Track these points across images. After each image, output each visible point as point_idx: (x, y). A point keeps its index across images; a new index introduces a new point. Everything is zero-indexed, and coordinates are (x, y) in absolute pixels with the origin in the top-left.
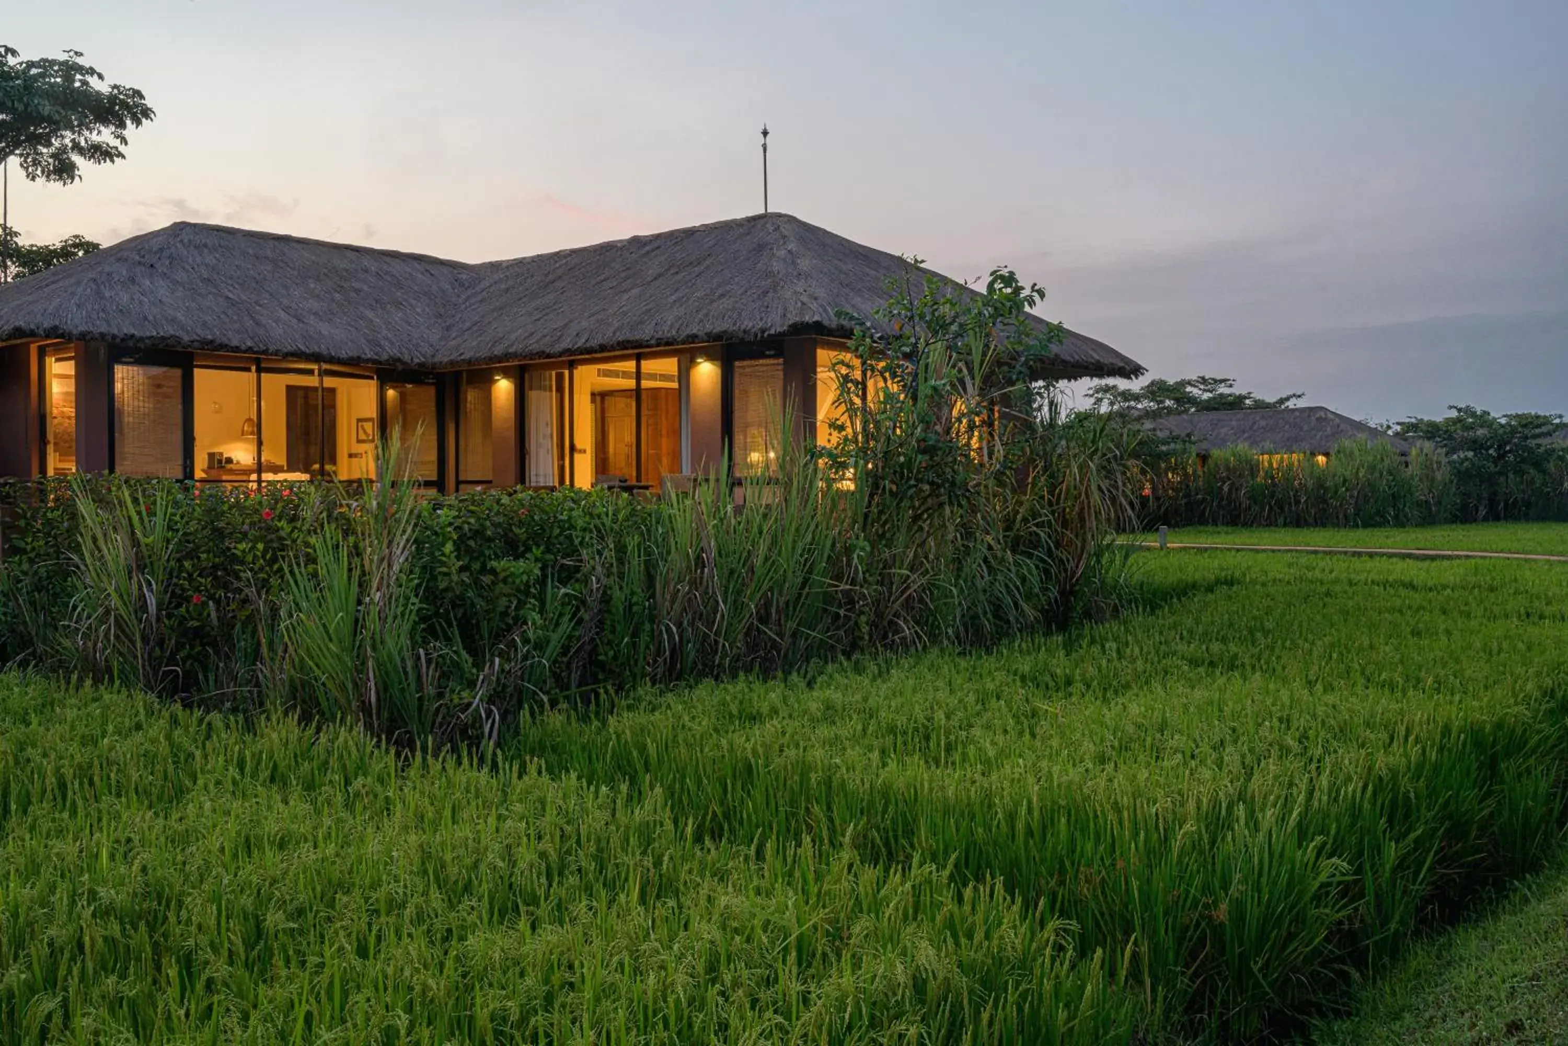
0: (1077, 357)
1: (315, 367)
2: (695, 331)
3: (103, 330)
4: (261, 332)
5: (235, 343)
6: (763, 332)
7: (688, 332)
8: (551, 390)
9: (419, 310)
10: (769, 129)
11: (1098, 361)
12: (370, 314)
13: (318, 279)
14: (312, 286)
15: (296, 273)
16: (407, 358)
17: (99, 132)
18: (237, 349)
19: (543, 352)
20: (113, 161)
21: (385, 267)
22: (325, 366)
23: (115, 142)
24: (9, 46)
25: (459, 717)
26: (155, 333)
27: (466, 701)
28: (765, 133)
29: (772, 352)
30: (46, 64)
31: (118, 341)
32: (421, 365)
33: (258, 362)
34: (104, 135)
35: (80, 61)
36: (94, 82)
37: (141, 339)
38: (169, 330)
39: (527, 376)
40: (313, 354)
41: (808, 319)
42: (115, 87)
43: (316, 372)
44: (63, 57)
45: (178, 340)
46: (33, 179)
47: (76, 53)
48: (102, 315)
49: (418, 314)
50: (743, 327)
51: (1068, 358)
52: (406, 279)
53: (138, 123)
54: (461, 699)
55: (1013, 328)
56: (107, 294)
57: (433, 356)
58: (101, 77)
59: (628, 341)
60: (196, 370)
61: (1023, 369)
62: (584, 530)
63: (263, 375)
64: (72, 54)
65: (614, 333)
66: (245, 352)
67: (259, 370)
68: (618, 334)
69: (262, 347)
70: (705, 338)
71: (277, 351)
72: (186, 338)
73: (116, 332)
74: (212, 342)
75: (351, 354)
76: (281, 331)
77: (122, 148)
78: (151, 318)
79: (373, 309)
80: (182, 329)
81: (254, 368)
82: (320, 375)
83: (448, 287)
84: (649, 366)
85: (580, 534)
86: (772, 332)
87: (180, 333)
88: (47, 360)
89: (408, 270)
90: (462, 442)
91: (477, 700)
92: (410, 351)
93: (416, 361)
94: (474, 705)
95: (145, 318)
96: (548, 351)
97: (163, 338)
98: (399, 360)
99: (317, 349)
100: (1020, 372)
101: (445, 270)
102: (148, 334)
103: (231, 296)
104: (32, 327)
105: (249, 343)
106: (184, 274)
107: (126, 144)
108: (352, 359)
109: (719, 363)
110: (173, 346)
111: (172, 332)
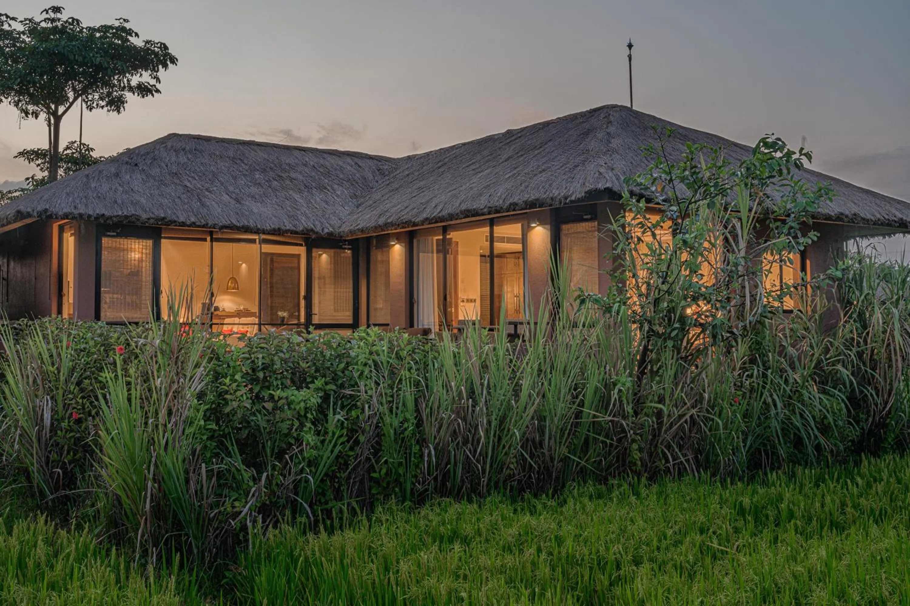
0: (878, 216)
1: (256, 237)
2: (516, 200)
3: (81, 211)
4: (204, 211)
5: (182, 219)
6: (566, 198)
7: (511, 201)
8: (433, 253)
9: (339, 193)
10: (633, 43)
11: (902, 219)
12: (297, 196)
13: (264, 171)
14: (257, 176)
15: (247, 167)
16: (318, 229)
17: (141, 75)
18: (183, 224)
19: (411, 221)
20: (153, 95)
21: (322, 161)
22: (263, 236)
23: (153, 82)
24: (75, 18)
25: (230, 523)
26: (120, 213)
27: (237, 509)
28: (630, 46)
29: (589, 217)
30: (105, 29)
31: (93, 219)
32: (331, 234)
33: (211, 233)
34: (145, 77)
35: (127, 26)
36: (133, 40)
37: (111, 218)
38: (131, 211)
39: (415, 241)
40: (243, 227)
41: (601, 186)
42: (147, 42)
43: (257, 241)
44: (117, 24)
45: (138, 218)
46: (91, 110)
47: (124, 20)
48: (84, 200)
49: (338, 196)
50: (551, 195)
51: (869, 216)
52: (336, 170)
53: (165, 66)
54: (233, 507)
55: (789, 189)
56: (93, 185)
57: (340, 227)
58: (137, 35)
59: (468, 211)
60: (163, 241)
61: (793, 225)
62: (365, 365)
63: (214, 243)
64: (122, 21)
65: (460, 204)
66: (189, 226)
67: (212, 240)
68: (462, 205)
69: (203, 222)
70: (523, 206)
71: (215, 224)
72: (144, 216)
73: (91, 213)
74: (164, 218)
75: (273, 226)
76: (219, 210)
77: (158, 86)
78: (120, 202)
79: (300, 191)
80: (142, 209)
81: (209, 239)
82: (260, 243)
83: (370, 176)
84: (501, 230)
85: (361, 368)
86: (573, 198)
87: (140, 212)
88: (65, 235)
89: (340, 163)
90: (372, 293)
91: (246, 510)
92: (322, 223)
93: (326, 231)
94: (243, 514)
95: (116, 202)
96: (413, 220)
97: (126, 217)
98: (312, 230)
99: (246, 224)
100: (791, 228)
101: (370, 162)
102: (115, 214)
103: (188, 184)
104: (29, 210)
105: (193, 219)
106: (158, 170)
107: (160, 83)
108: (274, 230)
109: (548, 227)
110: (133, 222)
111: (133, 212)
